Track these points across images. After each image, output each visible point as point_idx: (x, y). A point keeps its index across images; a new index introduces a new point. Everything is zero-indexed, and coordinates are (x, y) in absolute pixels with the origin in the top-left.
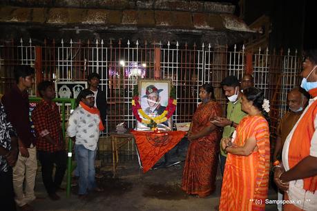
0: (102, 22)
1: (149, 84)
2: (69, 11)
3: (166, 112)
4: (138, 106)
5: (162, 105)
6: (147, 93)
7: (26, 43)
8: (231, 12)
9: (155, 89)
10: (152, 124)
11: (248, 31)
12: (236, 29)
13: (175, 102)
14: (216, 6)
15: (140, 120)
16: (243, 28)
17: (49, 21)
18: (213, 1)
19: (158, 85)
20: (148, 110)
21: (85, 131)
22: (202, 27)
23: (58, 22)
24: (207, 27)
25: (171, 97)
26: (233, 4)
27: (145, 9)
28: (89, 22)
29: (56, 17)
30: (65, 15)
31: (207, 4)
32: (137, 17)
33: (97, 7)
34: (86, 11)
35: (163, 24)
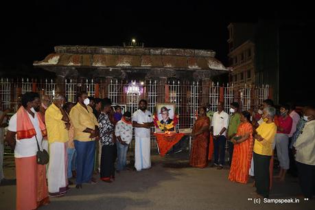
0: (129, 65)
1: (162, 106)
2: (106, 56)
3: (173, 122)
4: (157, 119)
5: (171, 118)
6: (162, 111)
7: (90, 82)
8: (213, 56)
9: (166, 109)
10: (165, 129)
11: (224, 69)
12: (216, 68)
13: (178, 117)
14: (202, 52)
16: (221, 67)
17: (94, 65)
18: (202, 49)
19: (168, 107)
21: (124, 133)
22: (194, 67)
23: (99, 65)
24: (197, 67)
25: (176, 114)
26: (214, 51)
27: (156, 55)
28: (121, 65)
29: (98, 61)
30: (103, 60)
31: (196, 51)
32: (151, 61)
33: (124, 54)
34: (117, 57)
35: (168, 66)
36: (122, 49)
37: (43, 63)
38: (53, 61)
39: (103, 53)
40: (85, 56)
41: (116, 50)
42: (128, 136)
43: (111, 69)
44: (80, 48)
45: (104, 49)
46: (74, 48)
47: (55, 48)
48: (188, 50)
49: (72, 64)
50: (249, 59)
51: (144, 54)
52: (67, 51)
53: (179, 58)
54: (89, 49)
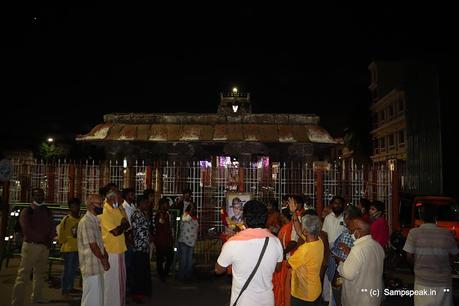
0: (197, 138)
2: (168, 127)
4: (226, 214)
6: (233, 204)
8: (316, 122)
9: (239, 201)
12: (319, 140)
14: (300, 118)
15: (227, 225)
16: (326, 139)
17: (151, 139)
18: (300, 113)
20: (233, 218)
22: (287, 139)
23: (158, 139)
24: (291, 139)
26: (317, 115)
27: (235, 123)
28: (186, 139)
29: (157, 133)
30: (164, 132)
31: (292, 116)
32: (227, 132)
33: (193, 122)
34: (183, 126)
35: (252, 139)
36: (189, 117)
37: (88, 138)
38: (101, 134)
39: (165, 123)
40: (141, 127)
41: (181, 118)
42: (192, 236)
43: (175, 144)
44: (136, 117)
45: (166, 117)
46: (127, 117)
47: (105, 117)
48: (279, 116)
49: (123, 138)
50: (400, 115)
51: (219, 123)
52: (119, 121)
53: (266, 126)
54: (147, 117)
